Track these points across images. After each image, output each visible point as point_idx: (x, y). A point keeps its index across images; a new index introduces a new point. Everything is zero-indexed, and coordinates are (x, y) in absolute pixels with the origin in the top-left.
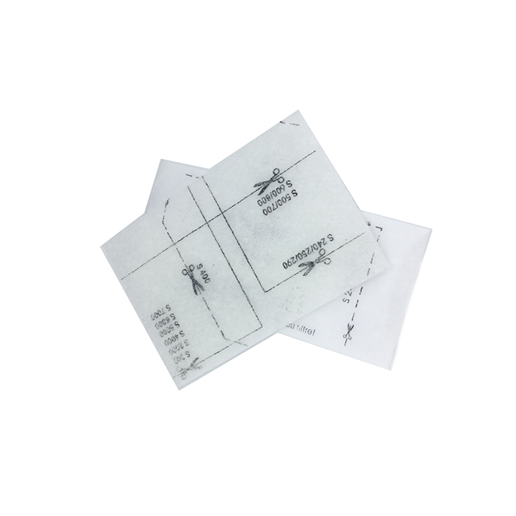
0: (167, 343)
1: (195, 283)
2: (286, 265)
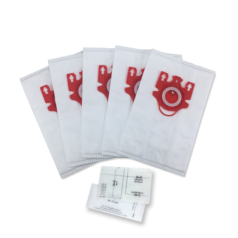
0: (101, 190)
1: (114, 184)
2: (132, 192)
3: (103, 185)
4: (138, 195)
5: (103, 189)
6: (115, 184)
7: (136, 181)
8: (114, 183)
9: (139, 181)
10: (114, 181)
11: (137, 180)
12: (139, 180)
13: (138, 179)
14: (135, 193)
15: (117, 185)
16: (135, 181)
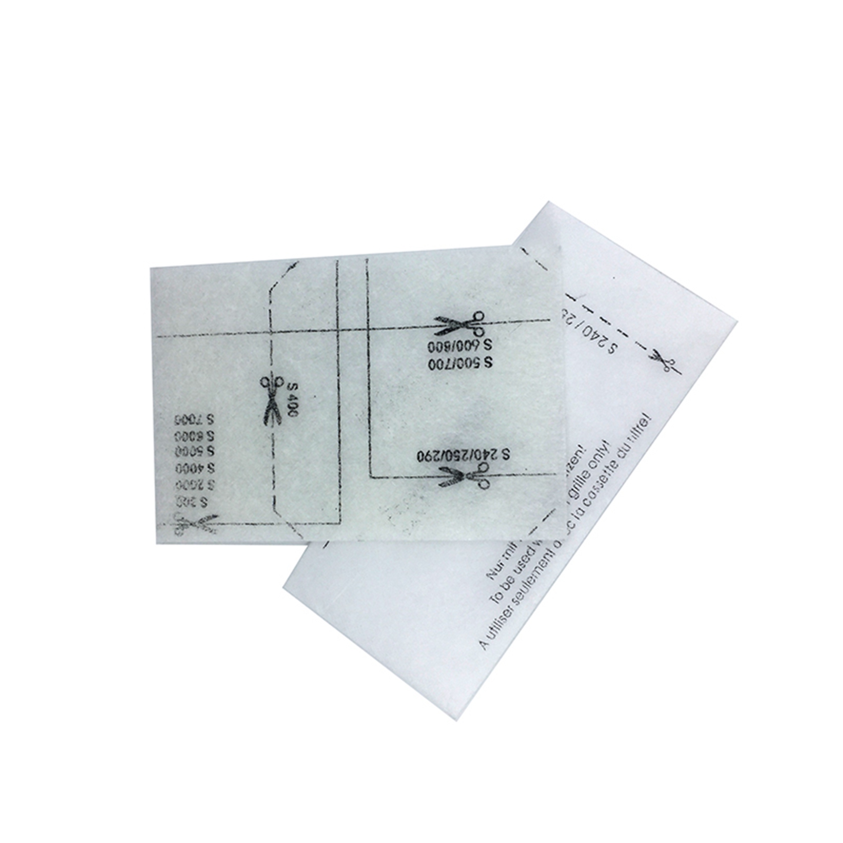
0: (180, 469)
1: (272, 406)
3: (189, 428)
4: (472, 477)
5: (190, 460)
6: (283, 408)
7: (444, 356)
8: (272, 395)
9: (464, 354)
10: (272, 385)
11: (447, 347)
12: (460, 346)
13: (452, 337)
14: (443, 463)
15: (293, 409)
16: (436, 356)
